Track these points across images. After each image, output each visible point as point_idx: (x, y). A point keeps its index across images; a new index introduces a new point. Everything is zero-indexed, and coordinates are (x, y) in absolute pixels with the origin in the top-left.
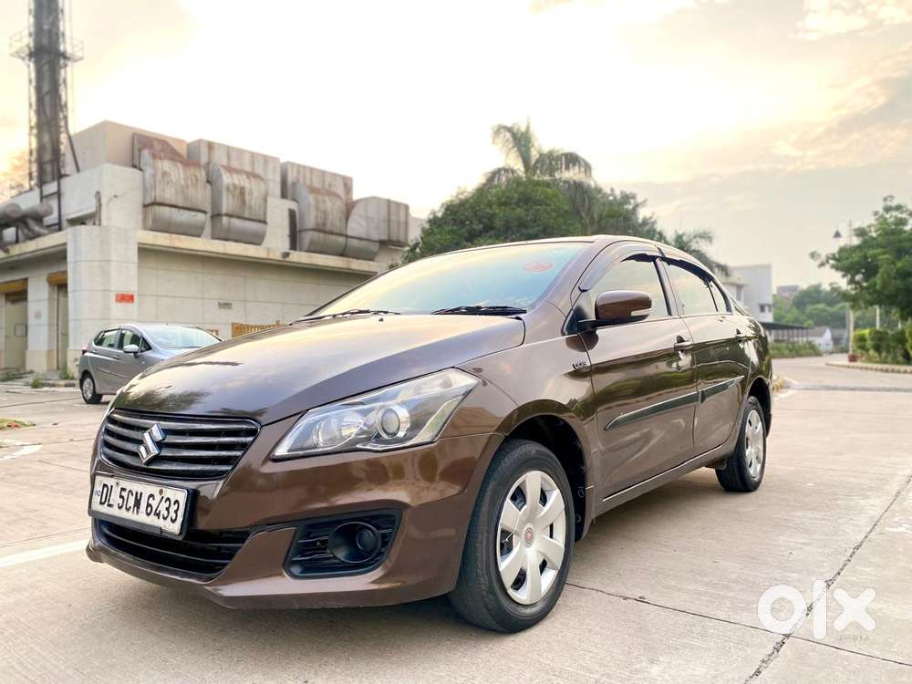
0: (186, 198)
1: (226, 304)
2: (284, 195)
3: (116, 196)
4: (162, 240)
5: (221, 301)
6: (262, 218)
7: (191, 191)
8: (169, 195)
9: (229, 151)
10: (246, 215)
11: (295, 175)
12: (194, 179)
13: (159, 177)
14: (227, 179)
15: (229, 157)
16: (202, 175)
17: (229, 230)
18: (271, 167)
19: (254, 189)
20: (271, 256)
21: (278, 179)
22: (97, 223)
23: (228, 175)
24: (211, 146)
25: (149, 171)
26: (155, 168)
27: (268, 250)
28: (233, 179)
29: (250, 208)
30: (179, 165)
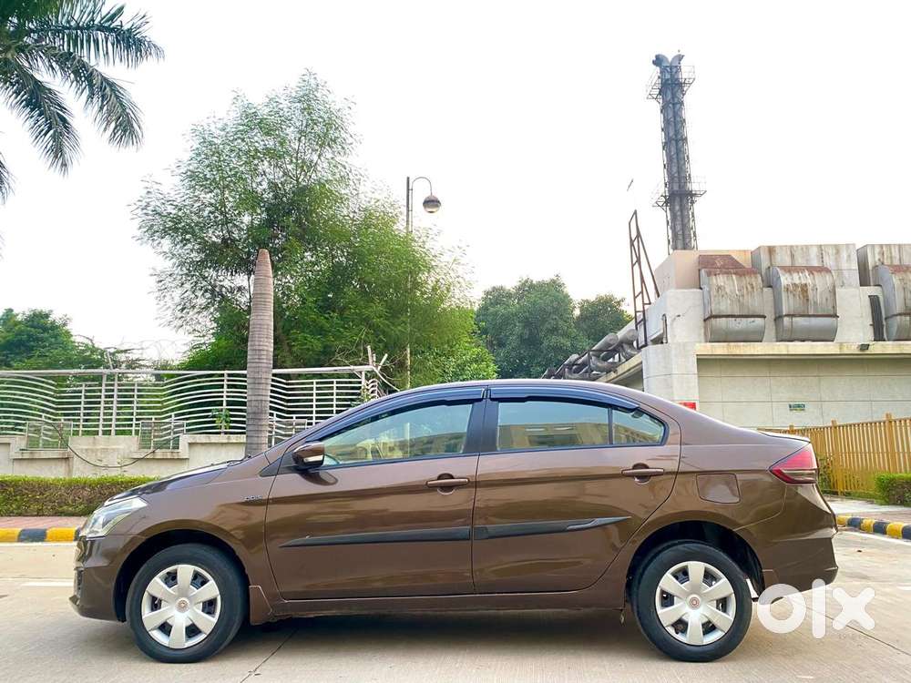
0: (742, 305)
1: (799, 406)
2: (864, 282)
3: (679, 316)
4: (720, 349)
5: (792, 403)
6: (832, 313)
7: (748, 300)
8: (725, 306)
9: (792, 250)
10: (811, 313)
11: (877, 257)
12: (749, 287)
13: (714, 292)
14: (785, 280)
15: (792, 256)
16: (757, 281)
17: (792, 330)
18: (844, 255)
19: (819, 283)
20: (846, 351)
21: (855, 266)
22: (664, 341)
23: (787, 275)
24: (771, 250)
25: (706, 288)
26: (709, 286)
27: (841, 344)
28: (792, 279)
29: (815, 303)
30: (734, 277)
